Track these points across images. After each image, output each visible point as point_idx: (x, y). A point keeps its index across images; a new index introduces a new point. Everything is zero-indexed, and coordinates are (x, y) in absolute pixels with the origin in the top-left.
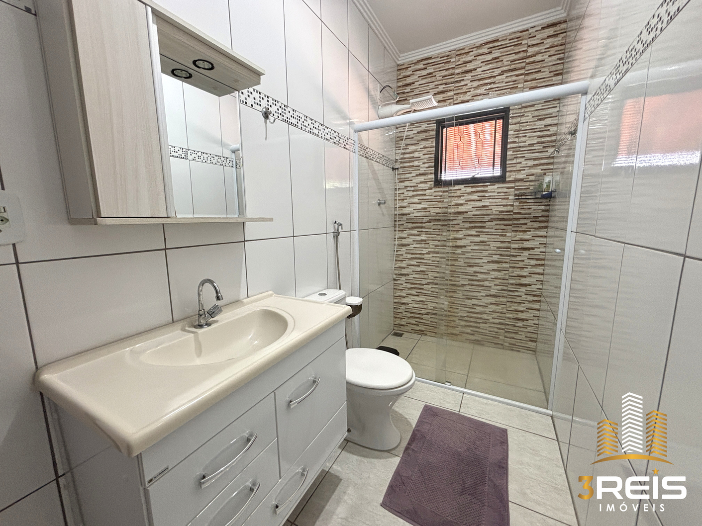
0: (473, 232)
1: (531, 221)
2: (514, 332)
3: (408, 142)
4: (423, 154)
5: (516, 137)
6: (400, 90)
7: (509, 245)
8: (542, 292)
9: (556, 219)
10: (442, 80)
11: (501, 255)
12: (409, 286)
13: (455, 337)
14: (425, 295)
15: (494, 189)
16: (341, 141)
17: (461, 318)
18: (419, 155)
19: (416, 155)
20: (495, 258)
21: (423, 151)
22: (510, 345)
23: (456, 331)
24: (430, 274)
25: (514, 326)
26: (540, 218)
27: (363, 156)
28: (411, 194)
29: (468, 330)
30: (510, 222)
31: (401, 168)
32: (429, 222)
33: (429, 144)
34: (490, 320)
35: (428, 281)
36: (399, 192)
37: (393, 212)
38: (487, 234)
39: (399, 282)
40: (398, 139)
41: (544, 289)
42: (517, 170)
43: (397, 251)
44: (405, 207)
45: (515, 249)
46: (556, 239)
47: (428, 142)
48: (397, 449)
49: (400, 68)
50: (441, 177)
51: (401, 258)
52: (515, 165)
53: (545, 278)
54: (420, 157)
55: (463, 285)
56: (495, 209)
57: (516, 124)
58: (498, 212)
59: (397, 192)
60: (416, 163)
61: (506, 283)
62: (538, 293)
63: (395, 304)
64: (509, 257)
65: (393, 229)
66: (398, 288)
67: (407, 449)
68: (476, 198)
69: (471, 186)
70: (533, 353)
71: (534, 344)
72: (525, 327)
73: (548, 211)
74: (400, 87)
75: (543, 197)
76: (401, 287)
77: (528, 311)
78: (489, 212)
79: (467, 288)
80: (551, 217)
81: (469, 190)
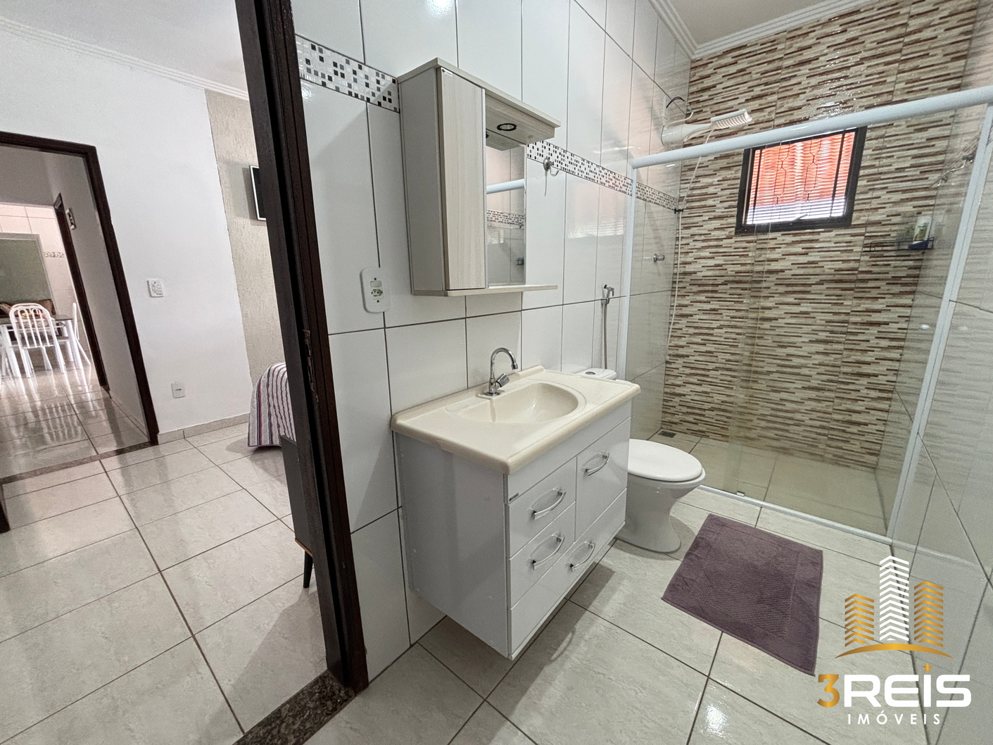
0: (790, 299)
1: (887, 284)
2: (842, 440)
3: (701, 172)
4: (721, 188)
5: (876, 159)
6: (693, 98)
7: (846, 318)
8: (895, 386)
9: (930, 280)
10: (760, 79)
11: (832, 332)
12: (688, 371)
13: (750, 442)
14: (711, 384)
15: (829, 237)
16: (617, 184)
17: (762, 417)
18: (715, 191)
19: (711, 190)
20: (822, 336)
21: (721, 184)
22: (835, 458)
23: (752, 434)
24: (721, 356)
25: (844, 431)
26: (903, 279)
27: (640, 198)
28: (700, 245)
29: (771, 434)
30: (852, 286)
31: (687, 208)
32: (725, 283)
33: (732, 174)
34: (806, 421)
35: (717, 365)
36: (682, 243)
37: (672, 271)
38: (813, 301)
39: (673, 366)
40: (686, 168)
41: (899, 382)
42: (871, 209)
43: (674, 323)
44: (690, 263)
45: (855, 323)
46: (926, 310)
47: (730, 172)
48: (677, 553)
49: (696, 65)
50: (746, 221)
51: (679, 333)
52: (870, 200)
53: (903, 366)
54: (716, 194)
55: (769, 373)
56: (829, 267)
57: (876, 139)
58: (833, 270)
59: (680, 242)
60: (710, 202)
61: (837, 372)
62: (888, 387)
63: (665, 395)
64: (845, 336)
65: (670, 293)
66: (672, 373)
67: (688, 554)
68: (800, 250)
69: (793, 234)
70: (872, 470)
71: (874, 458)
72: (861, 434)
73: (919, 268)
74: (692, 93)
75: (913, 248)
76: (675, 373)
77: (869, 413)
78: (818, 271)
79: (775, 376)
80: (922, 277)
81: (789, 239)
